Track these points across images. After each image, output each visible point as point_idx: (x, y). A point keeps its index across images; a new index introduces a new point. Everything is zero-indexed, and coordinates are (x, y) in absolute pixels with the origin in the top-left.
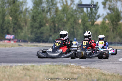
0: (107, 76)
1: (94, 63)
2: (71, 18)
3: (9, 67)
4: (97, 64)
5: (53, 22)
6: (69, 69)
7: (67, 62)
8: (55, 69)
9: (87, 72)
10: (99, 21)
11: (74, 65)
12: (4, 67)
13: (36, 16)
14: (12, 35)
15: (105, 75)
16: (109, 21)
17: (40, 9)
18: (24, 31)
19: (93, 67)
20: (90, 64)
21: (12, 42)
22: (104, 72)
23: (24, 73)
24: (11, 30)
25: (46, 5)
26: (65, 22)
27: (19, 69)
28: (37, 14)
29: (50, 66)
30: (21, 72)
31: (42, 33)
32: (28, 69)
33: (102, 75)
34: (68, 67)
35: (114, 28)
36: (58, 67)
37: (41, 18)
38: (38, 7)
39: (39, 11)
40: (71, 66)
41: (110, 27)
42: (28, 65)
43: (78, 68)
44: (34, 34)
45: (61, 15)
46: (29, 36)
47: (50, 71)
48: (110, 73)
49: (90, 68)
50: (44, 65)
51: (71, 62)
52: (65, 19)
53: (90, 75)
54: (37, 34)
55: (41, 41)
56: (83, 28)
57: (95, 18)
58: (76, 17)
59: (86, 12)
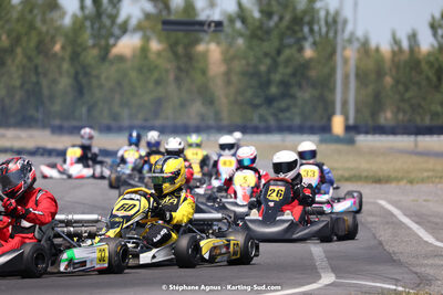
2: (27, 34)
35: (180, 69)
41: (167, 65)
52: (5, 39)
56: (72, 71)
57: (112, 35)
58: (48, 32)
59: (79, 13)
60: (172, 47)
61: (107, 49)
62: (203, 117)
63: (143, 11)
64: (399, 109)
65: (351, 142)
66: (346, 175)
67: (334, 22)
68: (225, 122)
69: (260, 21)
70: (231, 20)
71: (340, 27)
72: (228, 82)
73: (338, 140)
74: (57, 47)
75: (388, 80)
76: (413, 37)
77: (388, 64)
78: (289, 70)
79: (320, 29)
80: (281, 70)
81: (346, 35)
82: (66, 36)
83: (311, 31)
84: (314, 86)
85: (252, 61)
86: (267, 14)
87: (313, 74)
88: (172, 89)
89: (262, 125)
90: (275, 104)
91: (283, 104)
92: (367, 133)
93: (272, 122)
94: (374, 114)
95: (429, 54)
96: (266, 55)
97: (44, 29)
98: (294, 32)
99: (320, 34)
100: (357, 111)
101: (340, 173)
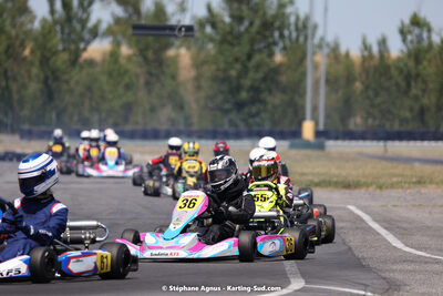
10: (97, 49)
35: (150, 74)
41: (136, 69)
56: (42, 76)
57: (82, 39)
58: (17, 36)
59: (49, 18)
60: (142, 52)
61: (77, 54)
62: (173, 122)
63: (113, 15)
64: (369, 115)
65: (321, 147)
66: (316, 180)
67: (304, 27)
68: (195, 128)
69: (231, 25)
70: (202, 24)
71: (309, 32)
72: (199, 88)
73: (307, 145)
74: (27, 52)
75: (358, 86)
76: (383, 42)
77: (357, 70)
78: (260, 75)
79: (290, 34)
80: (251, 74)
81: (316, 40)
82: (35, 40)
83: (282, 36)
84: (284, 91)
85: (222, 66)
86: (238, 19)
87: (283, 79)
88: (142, 94)
89: (232, 130)
90: (246, 110)
91: (254, 110)
92: (337, 138)
93: (242, 127)
94: (344, 119)
95: (399, 59)
96: (237, 60)
97: (13, 32)
98: (265, 37)
99: (290, 39)
100: (327, 116)
101: (310, 178)
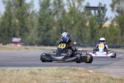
0: (116, 80)
1: (102, 67)
2: (79, 20)
3: (15, 71)
4: (105, 68)
5: (61, 25)
6: (76, 73)
7: (75, 66)
8: (62, 73)
9: (95, 77)
10: (107, 24)
11: (81, 69)
12: (11, 70)
13: (43, 19)
14: (18, 38)
15: (113, 79)
16: (117, 23)
17: (47, 11)
18: (31, 35)
19: (101, 71)
20: (98, 68)
21: (19, 45)
22: (112, 77)
23: (31, 78)
24: (18, 33)
25: (53, 7)
26: (73, 25)
27: (26, 73)
28: (44, 17)
29: (57, 69)
30: (28, 76)
31: (48, 36)
32: (35, 73)
33: (110, 79)
34: (76, 71)
35: (122, 31)
36: (65, 70)
37: (48, 21)
38: (44, 10)
39: (46, 13)
40: (79, 70)
41: (118, 30)
42: (35, 69)
43: (86, 72)
44: (41, 37)
45: (69, 17)
46: (36, 39)
47: (57, 75)
48: (118, 78)
49: (98, 72)
50: (51, 68)
51: (78, 66)
52: (73, 22)
53: (98, 79)
54: (43, 37)
55: (48, 44)
57: (103, 21)
59: (94, 15)
97: (83, 19)
